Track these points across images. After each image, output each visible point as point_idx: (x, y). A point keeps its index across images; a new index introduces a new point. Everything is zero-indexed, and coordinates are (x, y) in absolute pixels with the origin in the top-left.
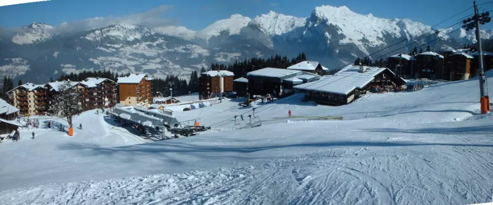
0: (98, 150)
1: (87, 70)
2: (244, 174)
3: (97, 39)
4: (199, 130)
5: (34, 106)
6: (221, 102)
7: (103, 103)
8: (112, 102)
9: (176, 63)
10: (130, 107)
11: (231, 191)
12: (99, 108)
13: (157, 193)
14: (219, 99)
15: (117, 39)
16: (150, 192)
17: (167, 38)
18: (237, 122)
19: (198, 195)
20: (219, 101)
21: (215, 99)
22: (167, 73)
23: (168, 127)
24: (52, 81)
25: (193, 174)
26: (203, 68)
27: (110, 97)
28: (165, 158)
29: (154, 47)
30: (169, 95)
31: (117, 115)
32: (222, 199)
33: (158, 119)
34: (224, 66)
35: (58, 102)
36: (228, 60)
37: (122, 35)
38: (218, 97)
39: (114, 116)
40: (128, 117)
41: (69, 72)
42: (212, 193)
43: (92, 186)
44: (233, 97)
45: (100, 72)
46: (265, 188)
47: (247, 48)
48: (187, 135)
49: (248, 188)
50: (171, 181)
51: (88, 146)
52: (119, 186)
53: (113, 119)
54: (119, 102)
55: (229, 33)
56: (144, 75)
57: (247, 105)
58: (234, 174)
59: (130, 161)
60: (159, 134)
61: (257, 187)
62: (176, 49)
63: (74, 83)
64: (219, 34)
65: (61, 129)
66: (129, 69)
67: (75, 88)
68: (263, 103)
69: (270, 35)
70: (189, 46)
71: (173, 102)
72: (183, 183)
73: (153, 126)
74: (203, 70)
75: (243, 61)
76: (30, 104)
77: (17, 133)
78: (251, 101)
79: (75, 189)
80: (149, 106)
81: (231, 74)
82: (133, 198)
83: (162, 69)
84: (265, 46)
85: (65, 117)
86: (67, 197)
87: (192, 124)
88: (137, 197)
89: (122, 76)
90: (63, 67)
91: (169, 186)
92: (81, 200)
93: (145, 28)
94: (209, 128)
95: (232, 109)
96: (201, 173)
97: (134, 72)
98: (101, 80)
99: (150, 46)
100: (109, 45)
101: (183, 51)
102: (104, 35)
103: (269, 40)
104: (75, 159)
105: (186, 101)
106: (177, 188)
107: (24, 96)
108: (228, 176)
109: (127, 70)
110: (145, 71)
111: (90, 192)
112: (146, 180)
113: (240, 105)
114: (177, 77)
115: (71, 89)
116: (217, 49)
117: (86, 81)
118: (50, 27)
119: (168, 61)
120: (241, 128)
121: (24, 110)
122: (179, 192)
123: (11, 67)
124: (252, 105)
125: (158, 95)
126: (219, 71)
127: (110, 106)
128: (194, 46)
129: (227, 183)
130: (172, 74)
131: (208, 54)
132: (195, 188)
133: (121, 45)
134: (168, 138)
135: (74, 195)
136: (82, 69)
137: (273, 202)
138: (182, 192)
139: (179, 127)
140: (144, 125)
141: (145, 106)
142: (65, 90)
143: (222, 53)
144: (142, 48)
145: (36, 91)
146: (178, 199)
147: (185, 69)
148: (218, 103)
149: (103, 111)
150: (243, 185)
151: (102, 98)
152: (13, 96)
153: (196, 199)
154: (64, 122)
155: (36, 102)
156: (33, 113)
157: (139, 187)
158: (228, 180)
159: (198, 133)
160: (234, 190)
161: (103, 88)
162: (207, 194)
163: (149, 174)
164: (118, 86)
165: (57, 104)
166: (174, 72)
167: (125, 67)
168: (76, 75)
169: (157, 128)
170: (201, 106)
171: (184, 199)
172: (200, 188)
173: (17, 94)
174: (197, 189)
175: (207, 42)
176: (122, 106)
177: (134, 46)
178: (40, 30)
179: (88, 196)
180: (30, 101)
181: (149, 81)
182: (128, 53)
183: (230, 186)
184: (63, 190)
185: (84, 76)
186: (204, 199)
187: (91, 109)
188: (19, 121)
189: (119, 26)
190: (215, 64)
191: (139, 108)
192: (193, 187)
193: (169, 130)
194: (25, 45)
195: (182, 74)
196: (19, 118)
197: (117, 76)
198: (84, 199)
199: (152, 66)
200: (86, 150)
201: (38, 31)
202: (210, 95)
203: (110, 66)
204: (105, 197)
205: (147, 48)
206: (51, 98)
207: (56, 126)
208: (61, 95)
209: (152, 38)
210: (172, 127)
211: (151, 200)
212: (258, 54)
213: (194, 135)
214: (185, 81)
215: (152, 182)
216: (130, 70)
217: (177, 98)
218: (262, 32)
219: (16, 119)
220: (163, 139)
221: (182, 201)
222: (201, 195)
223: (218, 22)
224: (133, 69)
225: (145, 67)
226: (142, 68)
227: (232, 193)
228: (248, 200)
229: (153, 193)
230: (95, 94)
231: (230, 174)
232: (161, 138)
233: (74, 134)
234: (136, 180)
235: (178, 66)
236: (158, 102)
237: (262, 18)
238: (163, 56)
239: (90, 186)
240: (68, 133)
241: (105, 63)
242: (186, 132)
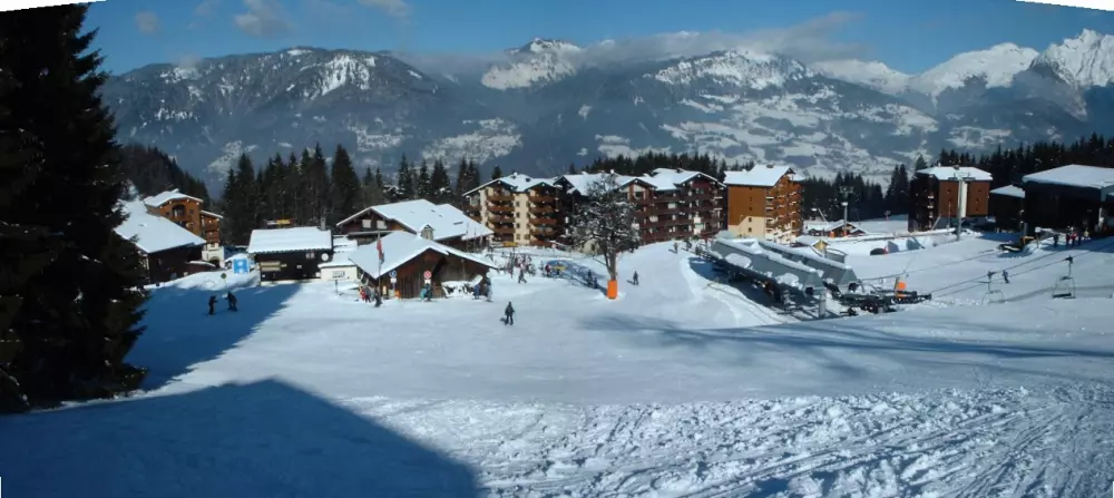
0: (673, 335)
1: (656, 152)
2: (1003, 406)
3: (683, 81)
4: (904, 301)
5: (528, 226)
6: (957, 240)
7: (690, 228)
8: (709, 227)
9: (861, 144)
10: (749, 239)
11: (971, 443)
12: (679, 238)
13: (800, 438)
14: (954, 233)
15: (727, 84)
16: (786, 436)
17: (842, 86)
18: (993, 288)
19: (894, 449)
20: (954, 236)
21: (944, 231)
22: (838, 166)
23: (833, 289)
24: (573, 172)
25: (885, 400)
26: (921, 159)
27: (706, 216)
28: (821, 361)
29: (810, 105)
30: (840, 217)
31: (720, 257)
32: (950, 460)
33: (812, 270)
34: (971, 157)
35: (586, 221)
36: (981, 144)
37: (739, 76)
38: (952, 226)
39: (713, 258)
40: (746, 263)
41: (613, 154)
42: (926, 446)
43: (656, 415)
44: (987, 230)
45: (684, 157)
46: (1050, 439)
47: (1026, 120)
48: (875, 311)
49: (1011, 438)
50: (834, 412)
51: (652, 324)
52: (716, 419)
53: (710, 266)
54: (725, 228)
55: (986, 83)
56: (786, 168)
57: (1020, 248)
58: (980, 405)
59: (744, 362)
60: (811, 305)
61: (1034, 436)
62: (861, 112)
63: (623, 180)
64: (962, 85)
65: (590, 281)
66: (750, 153)
67: (627, 190)
68: (1055, 247)
69: (1080, 87)
70: (890, 108)
71: (848, 233)
72: (862, 420)
73: (801, 287)
74: (921, 164)
75: (1016, 149)
76: (517, 220)
77: (486, 281)
78: (1028, 241)
79: (616, 420)
80: (794, 239)
81: (985, 176)
82: (746, 448)
83: (827, 156)
84: (1068, 115)
85: (599, 254)
86: (596, 437)
87: (888, 285)
88: (756, 445)
89: (736, 168)
90: (601, 142)
91: (829, 424)
92: (629, 446)
93: (793, 62)
94: (928, 297)
95: (983, 256)
96: (904, 398)
97: (764, 161)
98: (686, 175)
99: (802, 104)
100: (709, 97)
101: (878, 119)
102: (699, 74)
103: (1078, 99)
104: (622, 353)
105: (876, 232)
106: (847, 429)
107: (504, 203)
108: (967, 408)
109: (748, 156)
110: (789, 160)
111: (651, 429)
112: (777, 407)
113: (1002, 247)
114: (859, 178)
115: (616, 191)
116: (957, 118)
117: (652, 176)
118: (576, 49)
119: (841, 139)
120: (1002, 301)
121: (504, 231)
122: (852, 438)
123: (477, 139)
124: (1032, 249)
125: (815, 216)
126: (957, 169)
127: (707, 234)
128: (903, 108)
129: (963, 424)
130: (849, 170)
131: (933, 129)
132: (889, 431)
133: (737, 97)
134: (833, 316)
135: (612, 433)
136: (644, 147)
137: (1070, 473)
138: (858, 439)
139: (858, 291)
140: (779, 282)
141: (784, 238)
142: (603, 192)
143: (967, 128)
144: (785, 107)
145: (533, 193)
146: (848, 454)
147: (880, 159)
148: (952, 241)
149: (689, 246)
150: (999, 430)
151: (686, 217)
152: (479, 201)
153: (889, 458)
154: (597, 265)
155: (533, 217)
156: (522, 241)
157: (762, 423)
158: (965, 417)
159: (902, 306)
160: (978, 440)
161: (690, 194)
162: (915, 447)
163: (786, 394)
164: (726, 190)
165: (582, 224)
166: (854, 166)
167: (744, 148)
168: (629, 161)
169: (810, 291)
170: (913, 246)
171: (861, 456)
172: (899, 431)
173: (488, 198)
174: (892, 434)
175: (934, 101)
176: (733, 236)
177: (767, 101)
178: (548, 56)
179: (646, 437)
180: (518, 215)
181: (795, 183)
182: (753, 117)
183: (968, 432)
184: (588, 420)
185: (649, 164)
186: (906, 457)
187: (661, 240)
188: (491, 257)
189: (733, 55)
190: (949, 153)
191: (772, 244)
192: (884, 429)
193: (835, 297)
194: (511, 91)
195: (871, 170)
196: (491, 249)
197: (724, 167)
198: (635, 443)
199: (805, 149)
200: (646, 332)
201: (543, 59)
202: (933, 221)
203: (709, 143)
204: (684, 443)
205: (795, 107)
206: (571, 210)
207: (579, 274)
208: (593, 205)
209: (808, 86)
210: (843, 290)
211: (787, 455)
212: (1049, 132)
213: (893, 310)
214: (878, 188)
215: (792, 413)
216: (755, 156)
217: (857, 226)
218: (1062, 81)
219: (485, 251)
220: (822, 317)
221: (856, 461)
222: (901, 449)
223: (963, 56)
224: (761, 153)
225: (788, 151)
226: (780, 152)
227: (973, 448)
228: (1011, 465)
229: (793, 438)
230: (672, 206)
231: (971, 403)
232: (816, 315)
233: (620, 295)
234: (755, 407)
235: (863, 153)
236: (813, 233)
237: (1062, 48)
238: (833, 128)
239: (650, 414)
240: (605, 291)
241: (697, 138)
242: (875, 304)
